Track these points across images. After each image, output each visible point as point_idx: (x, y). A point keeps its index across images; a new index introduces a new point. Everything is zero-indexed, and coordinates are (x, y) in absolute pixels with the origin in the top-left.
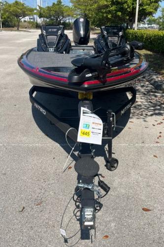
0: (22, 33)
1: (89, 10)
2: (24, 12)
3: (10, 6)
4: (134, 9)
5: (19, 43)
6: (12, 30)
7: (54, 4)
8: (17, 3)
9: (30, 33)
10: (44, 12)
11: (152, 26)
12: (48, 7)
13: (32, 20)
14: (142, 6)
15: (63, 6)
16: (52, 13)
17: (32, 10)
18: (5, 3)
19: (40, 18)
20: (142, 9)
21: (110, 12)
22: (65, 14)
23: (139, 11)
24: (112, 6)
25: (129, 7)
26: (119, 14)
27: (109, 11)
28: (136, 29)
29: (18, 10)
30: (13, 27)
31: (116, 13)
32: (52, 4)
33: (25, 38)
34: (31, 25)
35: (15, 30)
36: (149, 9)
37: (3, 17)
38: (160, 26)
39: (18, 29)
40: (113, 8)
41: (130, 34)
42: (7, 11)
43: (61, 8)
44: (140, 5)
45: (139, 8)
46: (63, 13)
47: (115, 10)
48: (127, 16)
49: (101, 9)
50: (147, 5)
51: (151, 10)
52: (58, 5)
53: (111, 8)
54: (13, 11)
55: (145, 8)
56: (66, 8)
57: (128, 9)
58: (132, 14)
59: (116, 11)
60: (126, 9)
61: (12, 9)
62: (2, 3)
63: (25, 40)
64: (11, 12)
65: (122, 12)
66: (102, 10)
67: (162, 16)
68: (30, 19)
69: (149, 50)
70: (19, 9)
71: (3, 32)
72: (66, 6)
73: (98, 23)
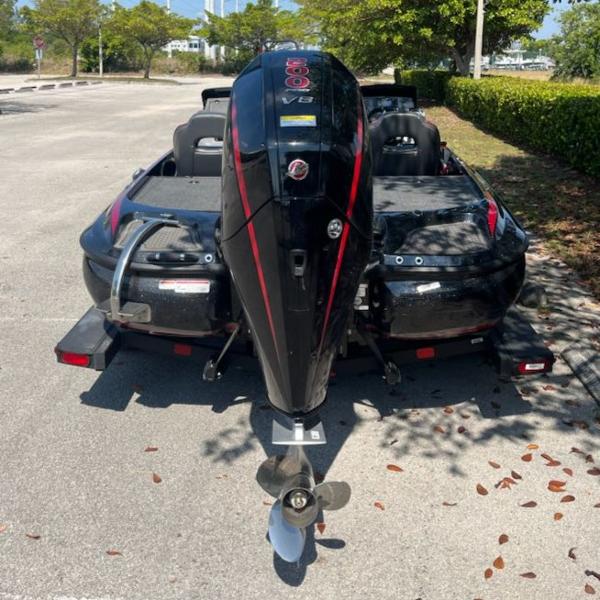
0: (157, 87)
1: (338, 23)
2: (165, 29)
3: (127, 15)
4: (471, 18)
5: (134, 120)
6: (130, 80)
7: (250, 6)
8: (145, 7)
9: (179, 88)
10: (222, 28)
11: (537, 60)
12: (234, 16)
13: (196, 50)
14: (496, 9)
15: (275, 10)
16: (245, 30)
17: (186, 25)
18: (113, 8)
19: (210, 45)
20: (496, 18)
21: (398, 27)
22: (280, 34)
23: (486, 24)
24: (404, 12)
25: (456, 14)
26: (427, 32)
27: (396, 24)
28: (477, 76)
29: (147, 25)
30: (136, 70)
31: (415, 31)
32: (245, 7)
33: (157, 103)
34: (186, 64)
35: (139, 80)
36: (516, 18)
37: (110, 45)
38: (557, 63)
39: (146, 77)
40: (408, 17)
41: (460, 90)
42: (119, 29)
43: (271, 17)
44: (488, 7)
45: (486, 16)
46: (274, 31)
47: (414, 23)
48: (450, 37)
49: (372, 20)
50: (510, 6)
51: (524, 21)
52: (261, 8)
53: (403, 17)
54: (135, 28)
55: (504, 14)
56: (285, 17)
57: (453, 20)
58: (466, 33)
59: (417, 25)
60: (448, 19)
61: (131, 23)
62: (106, 9)
63: (154, 110)
64: (127, 32)
65: (434, 28)
66: (376, 24)
67: (562, 35)
68: (191, 46)
69: (514, 143)
70: (151, 22)
71: (105, 84)
72: (283, 12)
73: (364, 59)
